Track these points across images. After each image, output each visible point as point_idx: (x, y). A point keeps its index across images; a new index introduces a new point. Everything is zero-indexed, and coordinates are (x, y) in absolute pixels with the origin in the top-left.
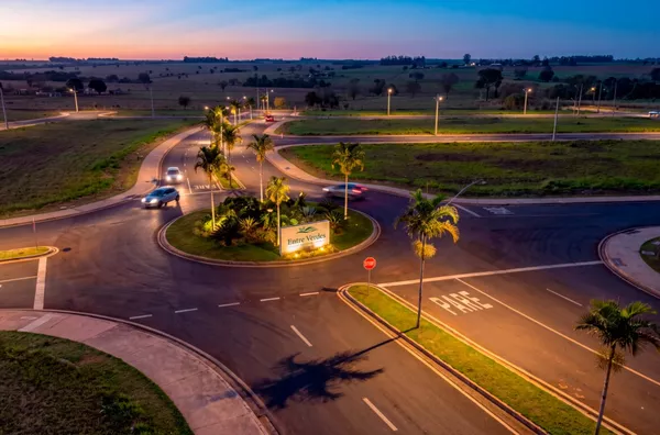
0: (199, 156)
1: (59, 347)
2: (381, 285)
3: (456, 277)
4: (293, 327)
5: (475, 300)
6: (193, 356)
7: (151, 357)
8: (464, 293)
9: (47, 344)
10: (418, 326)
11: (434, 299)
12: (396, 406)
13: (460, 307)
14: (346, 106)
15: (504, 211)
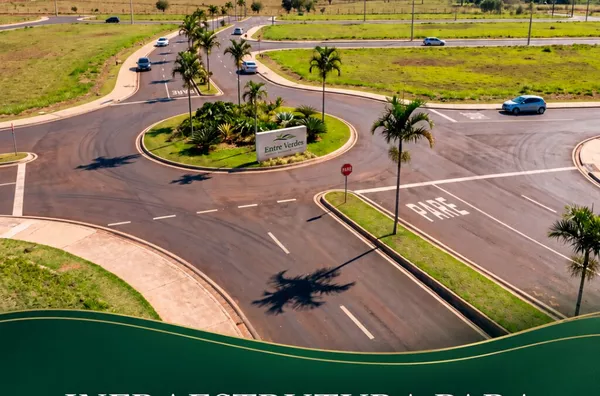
0: (177, 61)
1: (39, 254)
2: (358, 192)
3: (433, 183)
4: (270, 234)
5: (452, 206)
6: (171, 263)
7: (130, 263)
8: (441, 199)
9: (26, 251)
10: (394, 233)
11: (411, 206)
12: (372, 314)
13: (437, 214)
14: (322, 11)
15: (480, 116)
